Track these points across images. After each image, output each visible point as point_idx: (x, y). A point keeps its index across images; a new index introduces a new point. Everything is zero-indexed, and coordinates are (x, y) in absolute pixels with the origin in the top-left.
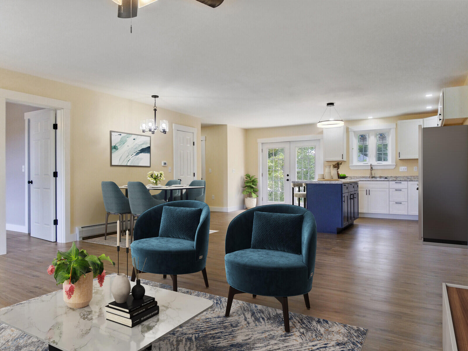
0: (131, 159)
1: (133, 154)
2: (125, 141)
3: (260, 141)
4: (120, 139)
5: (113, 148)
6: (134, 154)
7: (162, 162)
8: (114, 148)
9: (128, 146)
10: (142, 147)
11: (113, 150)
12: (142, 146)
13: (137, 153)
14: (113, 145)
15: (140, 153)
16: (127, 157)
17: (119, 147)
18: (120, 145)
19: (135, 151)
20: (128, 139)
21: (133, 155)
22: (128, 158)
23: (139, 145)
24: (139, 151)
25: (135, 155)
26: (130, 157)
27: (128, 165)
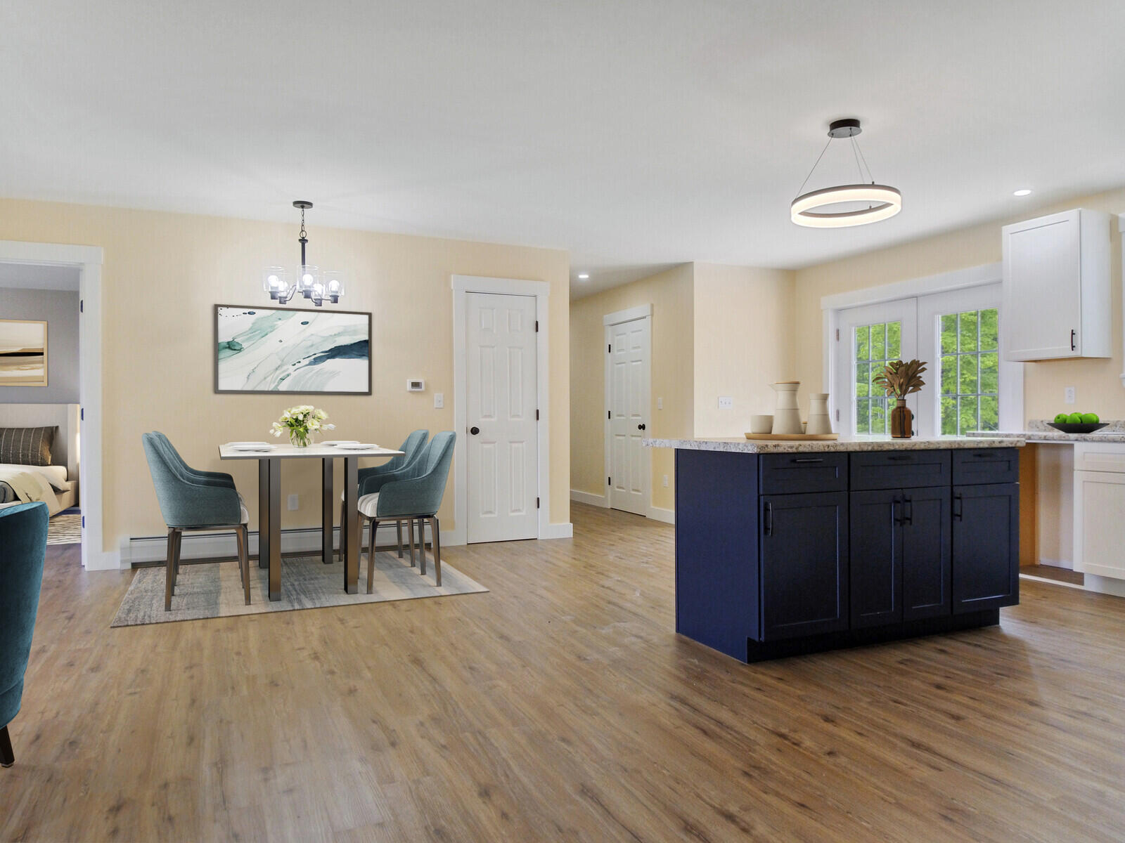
0: (294, 374)
1: (301, 360)
2: (269, 330)
3: (830, 302)
4: (251, 325)
5: (222, 348)
6: (307, 361)
7: (408, 380)
8: (229, 348)
9: (281, 341)
10: (335, 341)
11: (224, 354)
12: (336, 339)
13: (315, 359)
14: (224, 338)
15: (328, 358)
16: (277, 369)
17: (244, 345)
18: (248, 339)
19: (308, 353)
20: (279, 322)
21: (298, 365)
22: (278, 372)
23: (326, 339)
24: (322, 352)
25: (307, 363)
26: (288, 369)
27: (280, 390)
